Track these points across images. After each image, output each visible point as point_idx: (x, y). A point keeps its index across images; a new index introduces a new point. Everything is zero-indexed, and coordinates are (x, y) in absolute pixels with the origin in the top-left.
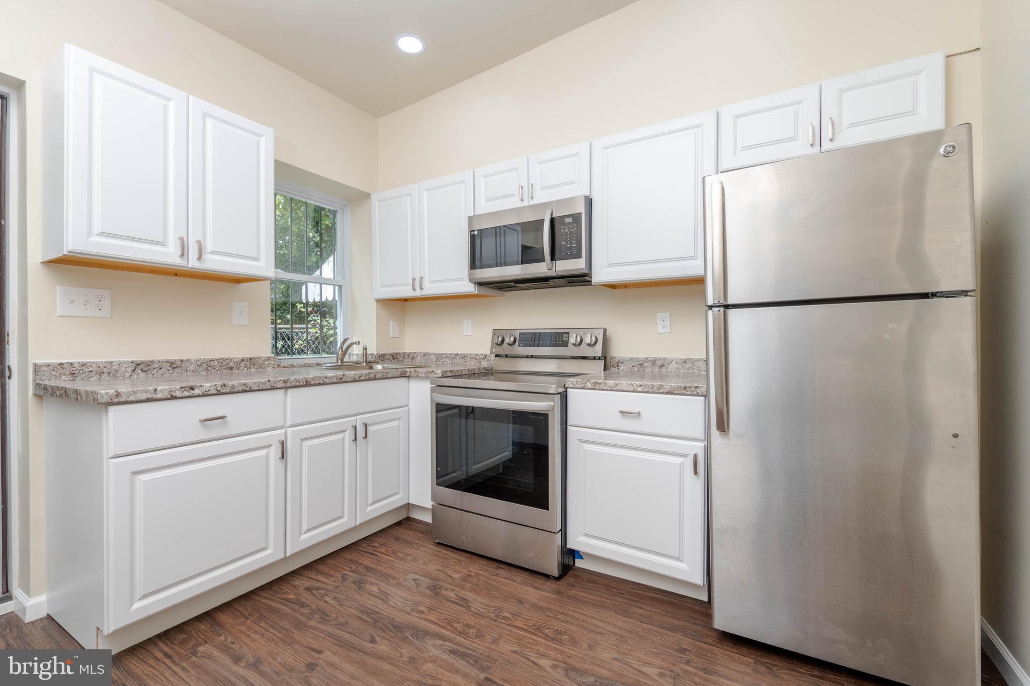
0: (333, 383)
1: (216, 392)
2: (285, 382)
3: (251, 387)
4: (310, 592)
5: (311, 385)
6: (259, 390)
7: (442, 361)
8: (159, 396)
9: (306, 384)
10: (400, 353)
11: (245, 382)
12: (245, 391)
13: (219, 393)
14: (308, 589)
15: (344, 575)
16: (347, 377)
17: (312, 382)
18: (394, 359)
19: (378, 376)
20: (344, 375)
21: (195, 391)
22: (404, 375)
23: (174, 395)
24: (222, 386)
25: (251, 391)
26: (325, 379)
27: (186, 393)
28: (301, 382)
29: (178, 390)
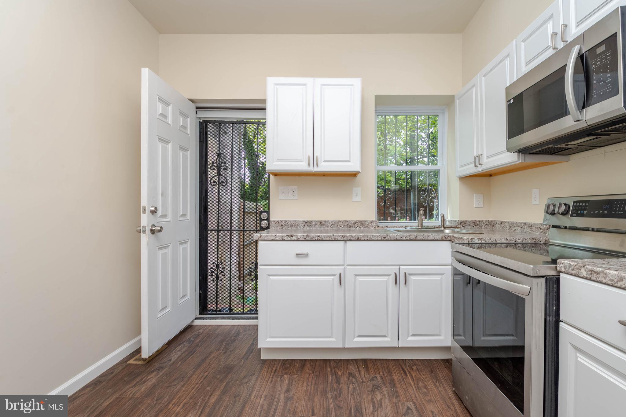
0: (378, 240)
1: (304, 239)
2: (343, 237)
3: (322, 238)
4: (349, 376)
5: (361, 240)
6: (327, 240)
7: (513, 229)
8: (277, 239)
9: (358, 239)
10: (482, 221)
11: (319, 235)
12: (319, 240)
13: (305, 240)
14: (350, 374)
15: (375, 377)
16: (390, 237)
17: (362, 239)
18: (476, 225)
19: (418, 238)
20: (387, 235)
21: (293, 238)
22: (446, 239)
23: (284, 239)
24: (307, 236)
25: (322, 240)
26: (372, 237)
27: (289, 239)
28: (354, 238)
29: (286, 236)
